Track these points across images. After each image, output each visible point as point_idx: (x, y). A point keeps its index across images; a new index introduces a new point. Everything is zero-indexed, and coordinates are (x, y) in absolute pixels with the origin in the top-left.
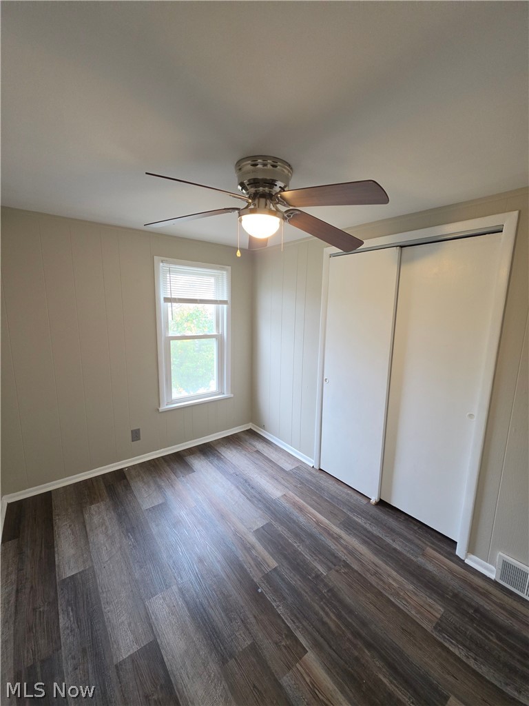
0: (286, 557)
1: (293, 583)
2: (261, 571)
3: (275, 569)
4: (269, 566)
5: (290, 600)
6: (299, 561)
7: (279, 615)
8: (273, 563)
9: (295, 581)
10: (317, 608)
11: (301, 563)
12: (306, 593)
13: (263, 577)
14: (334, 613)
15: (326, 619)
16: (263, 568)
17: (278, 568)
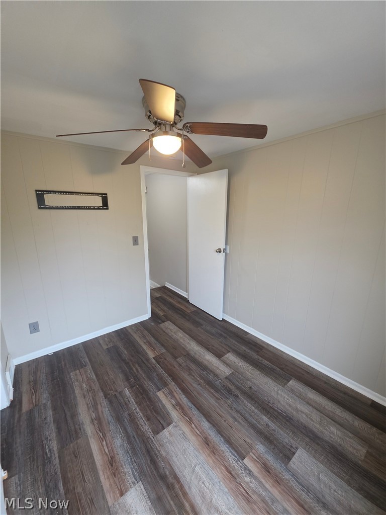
0: (150, 399)
1: (150, 383)
2: (169, 389)
3: (159, 390)
4: (163, 392)
5: (155, 375)
6: (141, 397)
7: (162, 368)
8: (160, 394)
9: (148, 384)
10: (141, 372)
11: (139, 395)
12: (143, 378)
13: (168, 385)
14: (133, 370)
15: (138, 368)
16: (168, 391)
17: (157, 391)
